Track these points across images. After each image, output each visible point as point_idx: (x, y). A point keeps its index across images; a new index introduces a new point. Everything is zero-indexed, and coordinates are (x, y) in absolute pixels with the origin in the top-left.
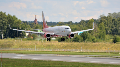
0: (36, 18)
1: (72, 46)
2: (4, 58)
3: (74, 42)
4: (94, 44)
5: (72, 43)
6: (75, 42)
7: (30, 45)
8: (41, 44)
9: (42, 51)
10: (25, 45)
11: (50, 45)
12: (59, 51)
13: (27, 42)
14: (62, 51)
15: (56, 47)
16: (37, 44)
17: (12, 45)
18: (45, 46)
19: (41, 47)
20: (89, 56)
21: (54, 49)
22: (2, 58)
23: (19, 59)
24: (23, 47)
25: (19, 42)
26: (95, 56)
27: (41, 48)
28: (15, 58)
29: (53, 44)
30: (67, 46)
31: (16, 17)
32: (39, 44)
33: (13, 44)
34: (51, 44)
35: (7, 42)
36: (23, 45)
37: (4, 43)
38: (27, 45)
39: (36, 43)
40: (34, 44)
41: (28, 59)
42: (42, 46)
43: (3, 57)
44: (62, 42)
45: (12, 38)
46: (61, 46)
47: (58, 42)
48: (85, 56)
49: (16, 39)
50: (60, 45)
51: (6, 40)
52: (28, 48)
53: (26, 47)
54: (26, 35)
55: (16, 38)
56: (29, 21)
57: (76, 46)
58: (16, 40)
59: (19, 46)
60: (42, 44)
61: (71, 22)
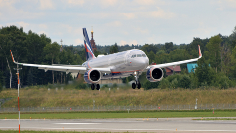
0: (92, 38)
1: (175, 97)
2: (26, 131)
3: (179, 88)
4: (224, 91)
5: (174, 91)
6: (182, 89)
7: (81, 99)
8: (106, 95)
9: (109, 110)
10: (71, 100)
11: (125, 98)
12: (146, 110)
13: (74, 93)
14: (153, 110)
15: (140, 100)
16: (97, 96)
17: (41, 100)
18: (115, 99)
19: (106, 103)
20: (213, 119)
21: (135, 106)
22: (19, 131)
23: (58, 131)
24: (65, 105)
25: (56, 93)
26: (228, 119)
27: (106, 105)
28: (49, 131)
29: (132, 95)
30: (164, 98)
31: (47, 37)
32: (101, 97)
33: (43, 98)
34: (128, 95)
35: (29, 95)
36: (66, 100)
37: (24, 97)
38: (75, 100)
39: (94, 94)
40: (90, 96)
41: (78, 131)
42: (109, 100)
43: (23, 128)
44: (153, 90)
45: (42, 84)
46: (151, 99)
47: (145, 90)
48: (204, 120)
49: (50, 87)
50: (148, 97)
51: (27, 89)
52: (78, 106)
53: (72, 103)
54: (71, 76)
55: (49, 84)
56: (77, 46)
57: (184, 97)
58: (49, 89)
59: (56, 103)
60: (108, 97)
61: (172, 43)
